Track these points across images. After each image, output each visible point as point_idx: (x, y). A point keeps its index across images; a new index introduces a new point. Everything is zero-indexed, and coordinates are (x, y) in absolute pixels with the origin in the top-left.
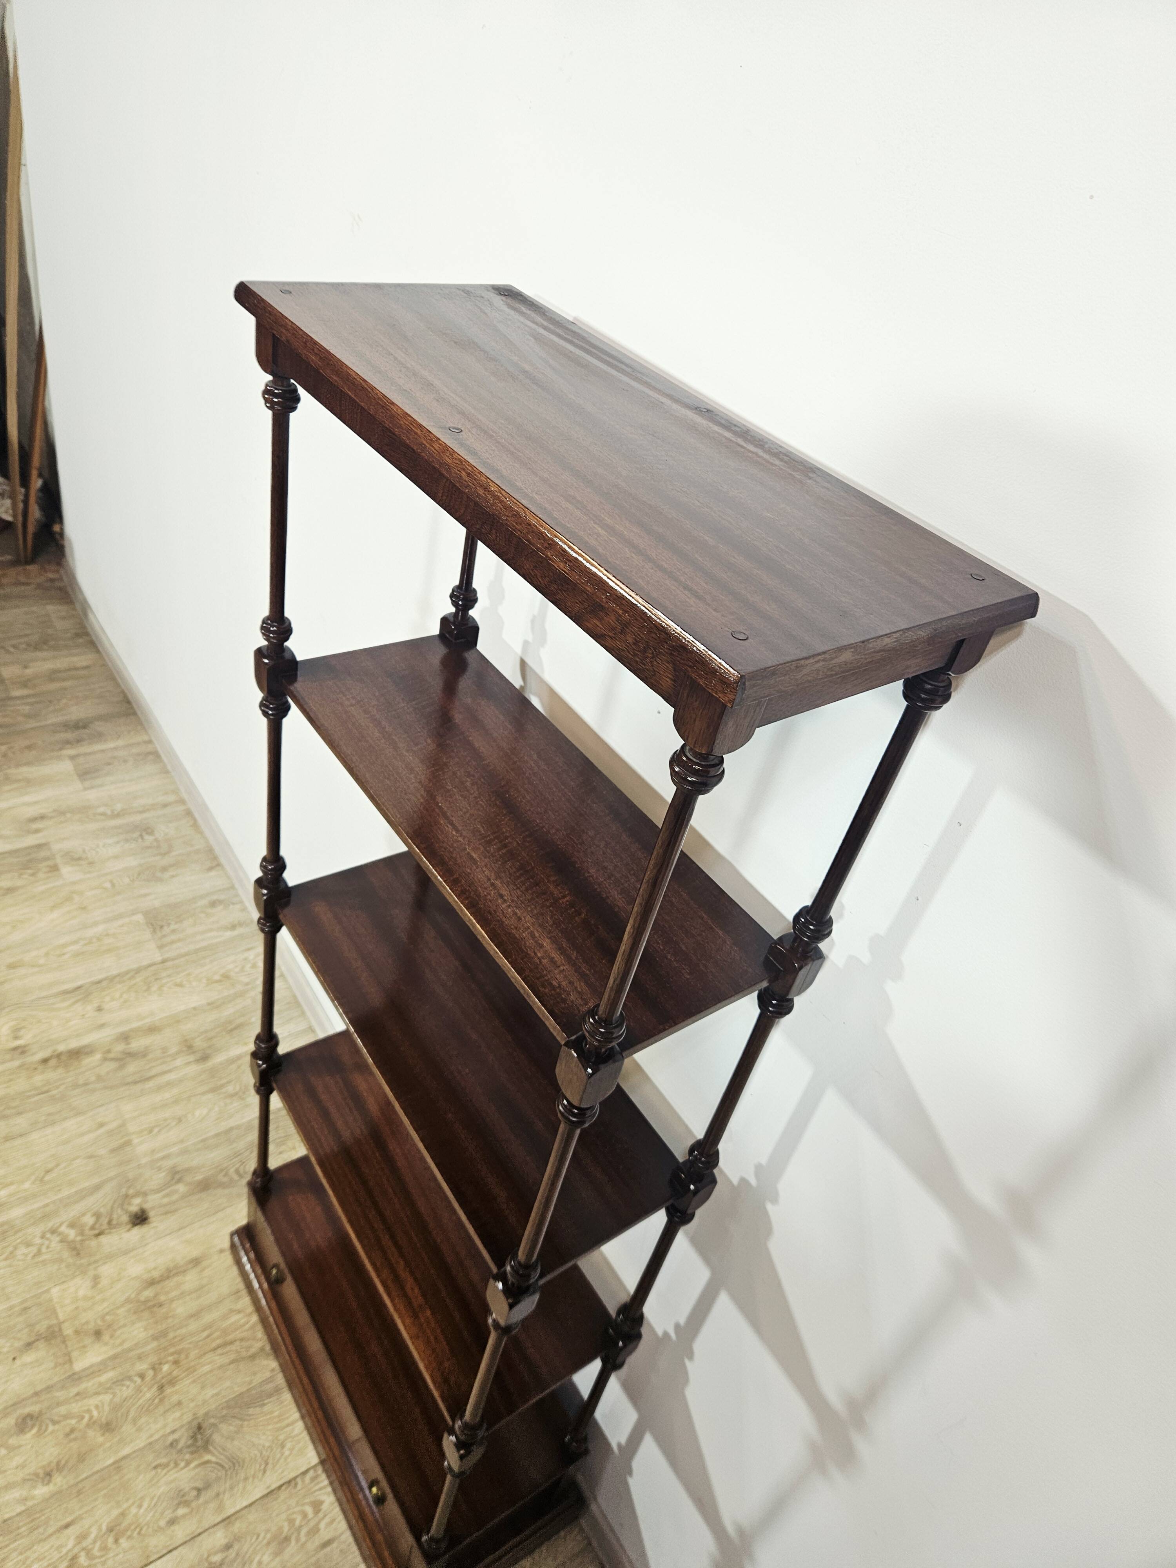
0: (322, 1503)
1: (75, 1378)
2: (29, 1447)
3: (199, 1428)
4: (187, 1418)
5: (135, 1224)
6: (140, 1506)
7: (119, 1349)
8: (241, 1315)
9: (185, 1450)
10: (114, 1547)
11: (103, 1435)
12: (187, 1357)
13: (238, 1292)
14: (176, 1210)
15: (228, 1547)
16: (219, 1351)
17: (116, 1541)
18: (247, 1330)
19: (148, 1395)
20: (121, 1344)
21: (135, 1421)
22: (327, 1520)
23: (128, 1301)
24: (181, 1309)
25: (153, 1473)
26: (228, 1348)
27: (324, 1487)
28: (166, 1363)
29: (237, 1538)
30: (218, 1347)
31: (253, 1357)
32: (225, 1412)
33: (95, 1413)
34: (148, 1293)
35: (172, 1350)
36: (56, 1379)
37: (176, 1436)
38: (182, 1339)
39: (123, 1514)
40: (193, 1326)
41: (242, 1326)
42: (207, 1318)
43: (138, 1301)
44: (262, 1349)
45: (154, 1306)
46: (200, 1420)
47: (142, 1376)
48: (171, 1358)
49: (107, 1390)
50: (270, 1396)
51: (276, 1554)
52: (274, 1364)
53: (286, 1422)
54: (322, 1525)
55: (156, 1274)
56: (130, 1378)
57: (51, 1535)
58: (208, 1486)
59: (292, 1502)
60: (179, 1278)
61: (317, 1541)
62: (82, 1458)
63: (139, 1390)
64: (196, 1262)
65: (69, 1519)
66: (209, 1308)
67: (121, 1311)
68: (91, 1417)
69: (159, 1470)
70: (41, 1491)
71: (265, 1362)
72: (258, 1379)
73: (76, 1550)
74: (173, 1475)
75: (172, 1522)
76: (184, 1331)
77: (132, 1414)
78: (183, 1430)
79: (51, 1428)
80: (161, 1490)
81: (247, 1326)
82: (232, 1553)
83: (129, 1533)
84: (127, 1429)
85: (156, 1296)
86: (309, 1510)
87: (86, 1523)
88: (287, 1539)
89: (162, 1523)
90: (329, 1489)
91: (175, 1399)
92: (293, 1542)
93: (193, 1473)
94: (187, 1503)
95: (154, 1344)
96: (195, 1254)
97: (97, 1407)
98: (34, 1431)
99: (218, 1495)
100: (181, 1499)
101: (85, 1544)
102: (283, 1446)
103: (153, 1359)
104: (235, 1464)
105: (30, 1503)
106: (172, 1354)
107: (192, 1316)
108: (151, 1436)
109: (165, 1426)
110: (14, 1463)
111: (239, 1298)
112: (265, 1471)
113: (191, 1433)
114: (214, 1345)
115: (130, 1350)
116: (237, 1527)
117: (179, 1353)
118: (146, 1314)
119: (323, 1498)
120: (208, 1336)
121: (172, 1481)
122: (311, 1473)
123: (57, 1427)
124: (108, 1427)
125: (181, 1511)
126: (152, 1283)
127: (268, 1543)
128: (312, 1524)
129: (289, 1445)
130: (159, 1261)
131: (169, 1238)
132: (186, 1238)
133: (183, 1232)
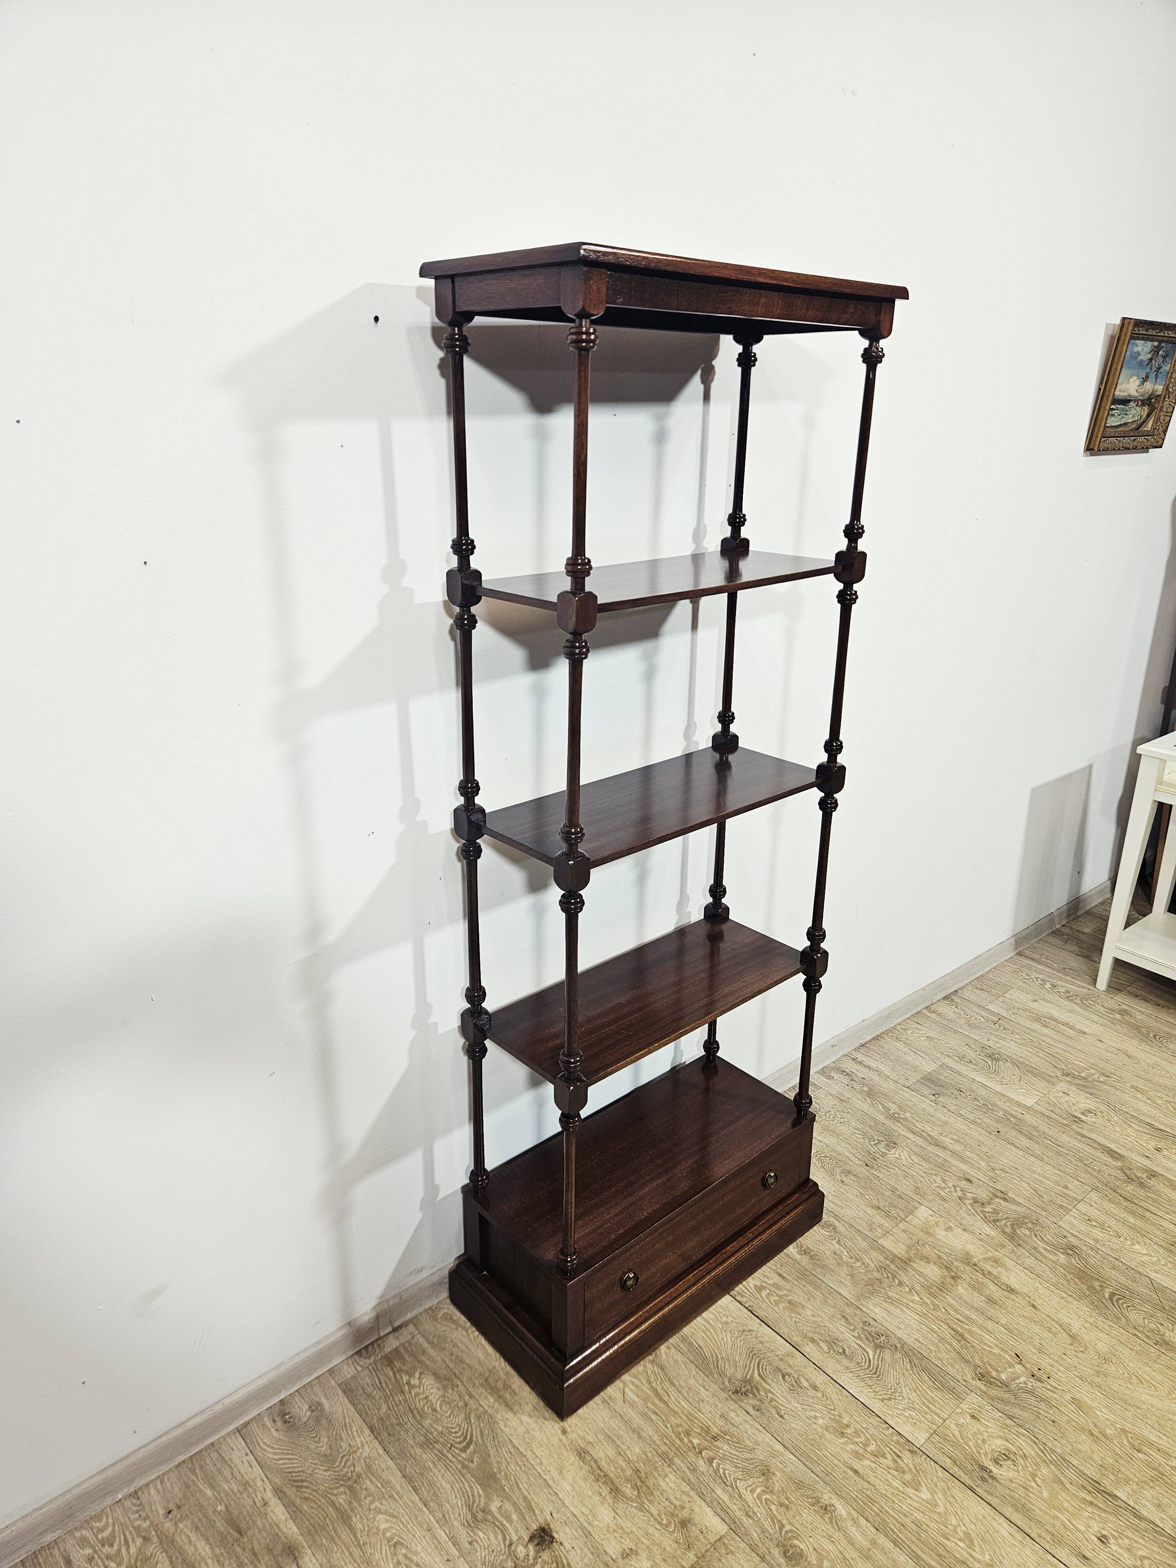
0: (756, 1286)
1: (734, 1526)
2: (811, 1539)
3: (736, 1392)
4: (732, 1405)
5: (552, 1539)
6: (816, 1417)
7: (692, 1494)
8: (627, 1390)
9: (758, 1397)
10: (852, 1426)
11: (774, 1474)
12: (678, 1426)
13: (604, 1401)
14: (525, 1499)
15: (813, 1341)
16: (666, 1398)
17: (848, 1426)
18: (640, 1380)
19: (725, 1447)
20: (687, 1494)
21: (752, 1450)
22: (766, 1280)
23: (641, 1508)
24: (635, 1450)
25: (786, 1416)
26: (661, 1391)
27: (744, 1286)
28: (691, 1442)
29: (805, 1336)
30: (661, 1399)
31: (662, 1368)
32: (716, 1376)
33: (759, 1490)
34: (628, 1490)
35: (678, 1441)
36: (742, 1545)
37: (750, 1409)
38: (663, 1436)
39: (827, 1429)
40: (648, 1431)
41: (636, 1386)
42: (637, 1420)
43: (639, 1496)
44: (652, 1362)
45: (639, 1478)
46: (730, 1393)
47: (711, 1460)
48: (686, 1440)
49: (735, 1488)
50: (690, 1344)
51: (803, 1307)
52: (663, 1348)
53: (707, 1326)
54: (771, 1282)
55: (605, 1491)
56: (716, 1471)
57: (869, 1482)
58: (778, 1369)
59: (764, 1306)
60: (603, 1464)
61: (782, 1282)
62: (800, 1485)
63: (724, 1458)
64: (581, 1454)
65: (851, 1473)
66: (627, 1422)
67: (653, 1510)
68: (763, 1492)
69: (782, 1413)
70: (841, 1509)
71: (664, 1355)
72: (679, 1357)
73: (869, 1456)
74: (781, 1400)
75: (815, 1388)
76: (656, 1438)
77: (747, 1456)
78: (743, 1404)
79: (788, 1527)
80: (796, 1405)
81: (636, 1381)
82: (816, 1337)
83: (838, 1418)
84: (760, 1454)
85: (628, 1480)
86: (764, 1293)
87: (846, 1456)
88: (790, 1302)
89: (819, 1395)
90: (744, 1283)
91: (720, 1422)
92: (790, 1298)
93: (774, 1385)
94: (797, 1381)
95: (677, 1460)
96: (573, 1458)
97: (752, 1492)
98: (796, 1542)
99: (781, 1360)
100: (796, 1387)
101: (861, 1451)
102: (726, 1323)
103: (691, 1457)
104: (752, 1354)
105: (855, 1514)
106: (681, 1440)
107: (640, 1436)
108: (758, 1430)
109: (746, 1422)
110: (831, 1547)
111: (610, 1397)
112: (750, 1331)
113: (743, 1397)
114: (662, 1405)
115: (689, 1483)
116: (797, 1339)
117: (678, 1435)
118: (650, 1482)
119: (752, 1286)
120: (655, 1413)
121: (786, 1399)
122: (738, 1298)
123: (785, 1522)
124: (766, 1473)
125: (805, 1384)
126: (615, 1491)
127: (799, 1314)
128: (773, 1289)
129: (724, 1319)
130: (590, 1494)
131: (560, 1496)
132: (557, 1477)
133: (550, 1482)
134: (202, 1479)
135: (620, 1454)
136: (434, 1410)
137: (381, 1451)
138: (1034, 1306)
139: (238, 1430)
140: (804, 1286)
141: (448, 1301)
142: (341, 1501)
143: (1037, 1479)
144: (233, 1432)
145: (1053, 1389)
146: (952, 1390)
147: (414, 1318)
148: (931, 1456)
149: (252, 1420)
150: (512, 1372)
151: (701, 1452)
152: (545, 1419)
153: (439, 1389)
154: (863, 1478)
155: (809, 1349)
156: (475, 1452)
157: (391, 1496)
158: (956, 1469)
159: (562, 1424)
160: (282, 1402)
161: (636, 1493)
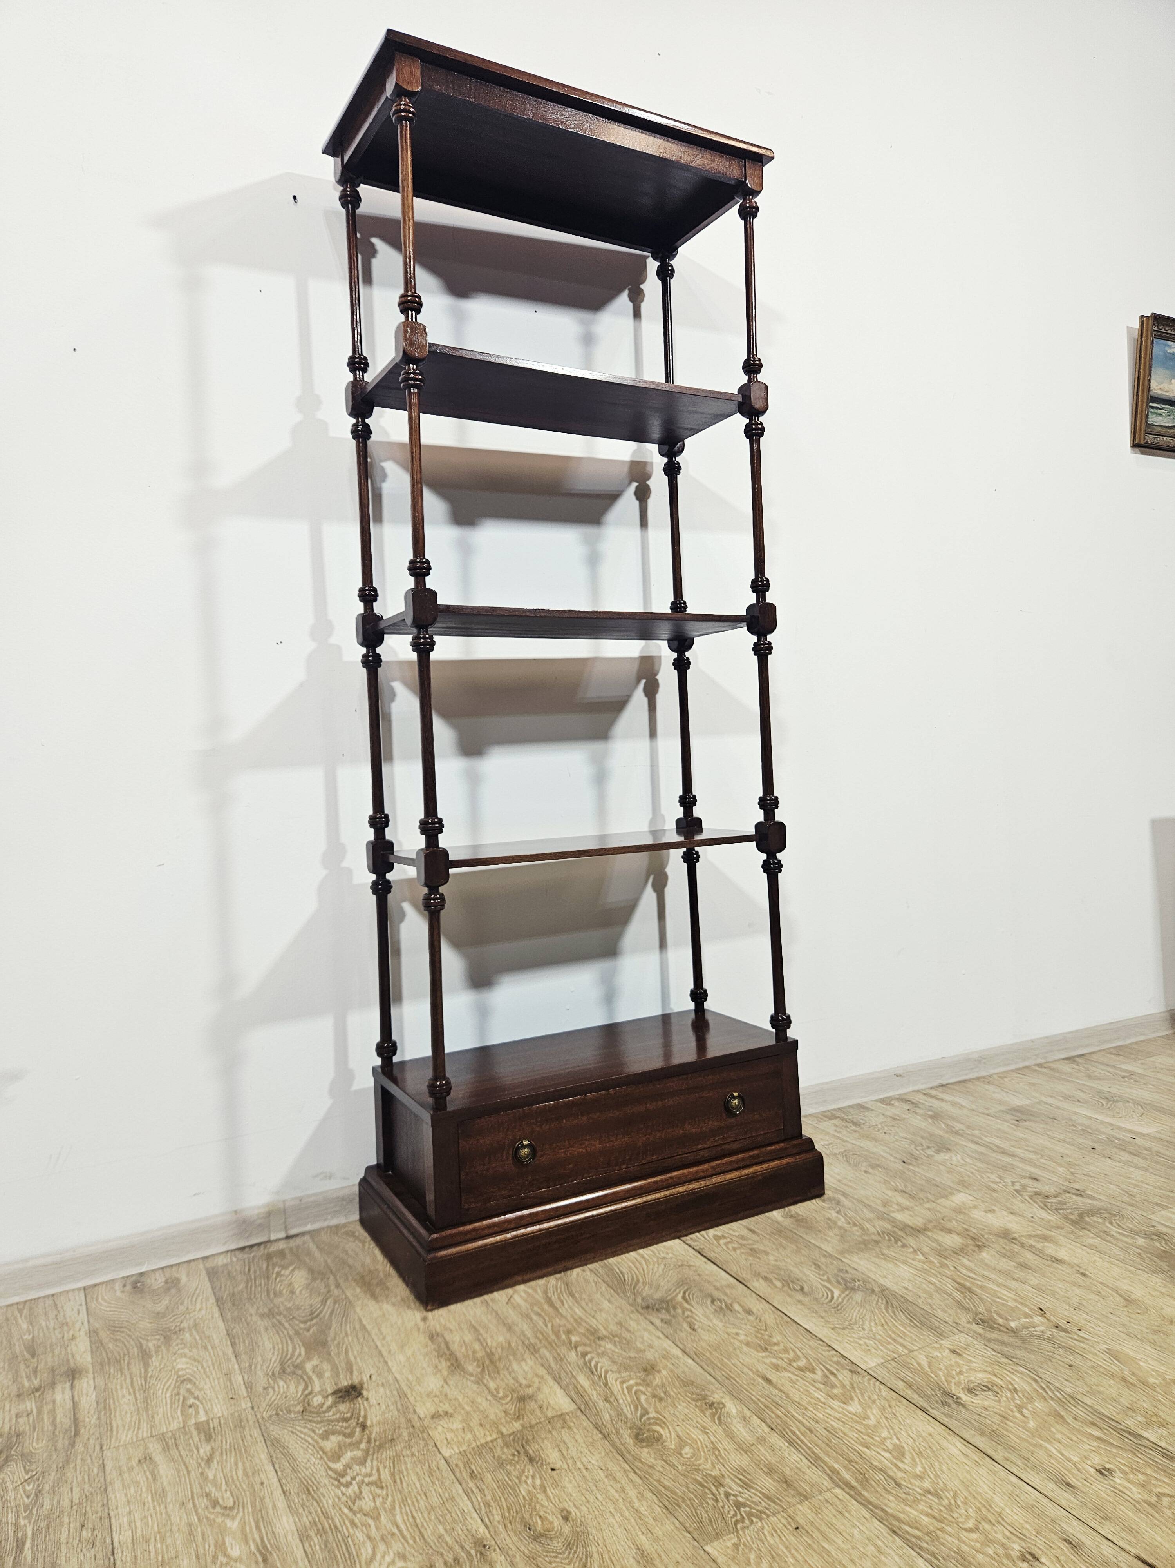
0: (716, 1236)
1: (584, 1406)
2: (677, 1428)
3: (647, 1307)
4: (636, 1316)
5: (360, 1394)
6: (737, 1334)
7: (547, 1377)
8: (515, 1296)
9: (673, 1313)
10: (782, 1344)
11: (659, 1372)
12: (560, 1325)
13: (483, 1302)
14: (348, 1363)
15: (765, 1278)
16: (558, 1305)
17: (776, 1344)
18: (535, 1291)
19: (609, 1346)
20: (541, 1377)
21: (639, 1351)
22: (731, 1232)
23: (479, 1382)
24: (498, 1339)
25: (699, 1330)
26: (555, 1300)
27: (702, 1235)
28: (569, 1338)
29: (758, 1275)
30: (552, 1306)
31: (567, 1284)
32: (629, 1294)
33: (632, 1382)
34: (471, 1367)
35: (553, 1337)
36: (586, 1423)
37: (658, 1322)
38: (538, 1331)
39: (748, 1344)
40: (522, 1327)
41: (528, 1295)
42: (514, 1318)
43: (481, 1373)
44: (558, 1279)
45: (490, 1359)
46: (639, 1308)
47: (584, 1355)
48: (564, 1336)
49: (603, 1377)
50: (611, 1270)
51: (768, 1254)
52: (576, 1271)
53: (639, 1259)
54: (737, 1234)
55: (444, 1365)
56: (587, 1363)
57: (781, 1390)
58: (709, 1295)
59: (717, 1249)
60: (455, 1346)
61: (750, 1235)
62: (687, 1383)
63: (602, 1354)
64: (434, 1336)
65: (760, 1380)
66: (501, 1318)
67: (492, 1385)
68: (637, 1384)
69: (696, 1327)
70: (731, 1407)
71: (574, 1276)
72: (592, 1278)
73: (792, 1370)
74: (700, 1318)
75: (749, 1312)
76: (528, 1332)
77: (633, 1355)
78: (650, 1317)
79: (653, 1415)
80: (717, 1323)
81: (530, 1291)
82: (771, 1276)
83: (766, 1337)
84: (650, 1356)
85: (476, 1360)
86: (723, 1241)
87: (761, 1368)
88: (751, 1249)
89: (751, 1318)
90: (703, 1232)
91: (613, 1327)
92: (755, 1246)
93: (697, 1306)
94: (729, 1306)
95: (543, 1351)
96: (422, 1338)
97: (623, 1383)
98: (658, 1428)
99: (718, 1289)
100: (725, 1310)
101: (784, 1365)
102: (664, 1258)
103: (563, 1350)
104: (684, 1282)
105: (748, 1413)
106: (558, 1336)
107: (510, 1329)
108: (658, 1337)
109: (645, 1330)
110: (701, 1437)
111: (492, 1300)
112: (689, 1266)
113: (653, 1312)
114: (550, 1310)
115: (549, 1369)
116: (745, 1275)
117: (556, 1333)
118: (502, 1364)
119: (712, 1236)
120: (539, 1314)
121: (707, 1317)
122: (688, 1242)
123: (651, 1410)
124: (649, 1370)
125: (737, 1308)
126: (456, 1366)
127: (759, 1258)
128: (736, 1239)
129: (663, 1255)
130: (425, 1365)
131: (390, 1364)
132: (394, 1347)
133: (385, 1353)
134: (26, 1317)
135: (479, 1340)
136: (292, 1292)
137: (217, 1314)
138: (1084, 1275)
139: (85, 1288)
140: (776, 1239)
141: (358, 1223)
142: (150, 1345)
143: (1025, 1411)
144: (79, 1289)
145: (1082, 1339)
146: (934, 1329)
147: (314, 1231)
148: (880, 1379)
149: (103, 1283)
150: (393, 1272)
151: (576, 1347)
152: (409, 1307)
153: (307, 1279)
154: (776, 1387)
155: (759, 1285)
156: (316, 1324)
157: (205, 1348)
158: (909, 1392)
159: (425, 1313)
160: (142, 1274)
161: (479, 1370)
